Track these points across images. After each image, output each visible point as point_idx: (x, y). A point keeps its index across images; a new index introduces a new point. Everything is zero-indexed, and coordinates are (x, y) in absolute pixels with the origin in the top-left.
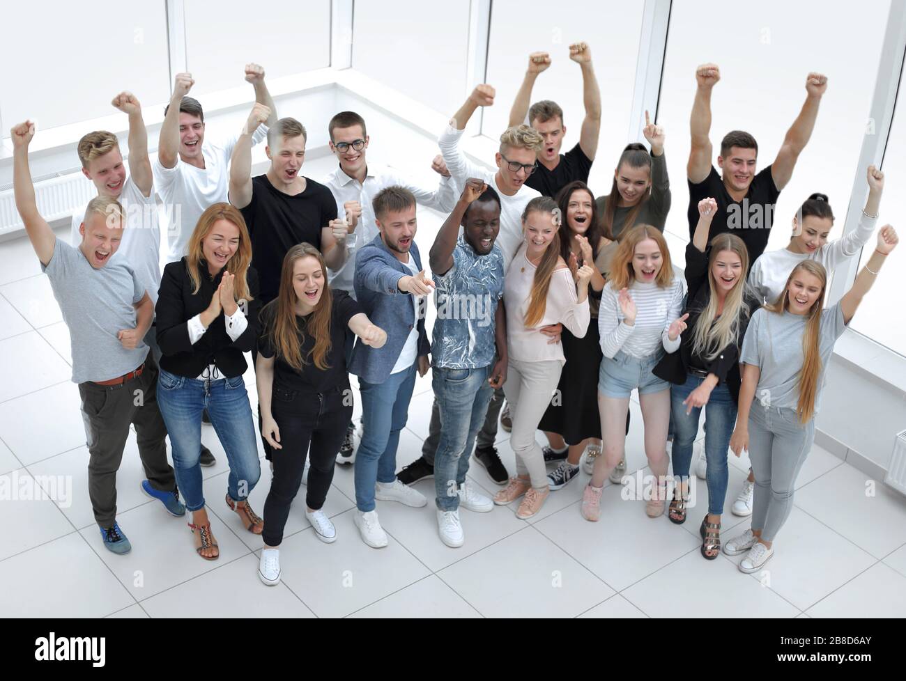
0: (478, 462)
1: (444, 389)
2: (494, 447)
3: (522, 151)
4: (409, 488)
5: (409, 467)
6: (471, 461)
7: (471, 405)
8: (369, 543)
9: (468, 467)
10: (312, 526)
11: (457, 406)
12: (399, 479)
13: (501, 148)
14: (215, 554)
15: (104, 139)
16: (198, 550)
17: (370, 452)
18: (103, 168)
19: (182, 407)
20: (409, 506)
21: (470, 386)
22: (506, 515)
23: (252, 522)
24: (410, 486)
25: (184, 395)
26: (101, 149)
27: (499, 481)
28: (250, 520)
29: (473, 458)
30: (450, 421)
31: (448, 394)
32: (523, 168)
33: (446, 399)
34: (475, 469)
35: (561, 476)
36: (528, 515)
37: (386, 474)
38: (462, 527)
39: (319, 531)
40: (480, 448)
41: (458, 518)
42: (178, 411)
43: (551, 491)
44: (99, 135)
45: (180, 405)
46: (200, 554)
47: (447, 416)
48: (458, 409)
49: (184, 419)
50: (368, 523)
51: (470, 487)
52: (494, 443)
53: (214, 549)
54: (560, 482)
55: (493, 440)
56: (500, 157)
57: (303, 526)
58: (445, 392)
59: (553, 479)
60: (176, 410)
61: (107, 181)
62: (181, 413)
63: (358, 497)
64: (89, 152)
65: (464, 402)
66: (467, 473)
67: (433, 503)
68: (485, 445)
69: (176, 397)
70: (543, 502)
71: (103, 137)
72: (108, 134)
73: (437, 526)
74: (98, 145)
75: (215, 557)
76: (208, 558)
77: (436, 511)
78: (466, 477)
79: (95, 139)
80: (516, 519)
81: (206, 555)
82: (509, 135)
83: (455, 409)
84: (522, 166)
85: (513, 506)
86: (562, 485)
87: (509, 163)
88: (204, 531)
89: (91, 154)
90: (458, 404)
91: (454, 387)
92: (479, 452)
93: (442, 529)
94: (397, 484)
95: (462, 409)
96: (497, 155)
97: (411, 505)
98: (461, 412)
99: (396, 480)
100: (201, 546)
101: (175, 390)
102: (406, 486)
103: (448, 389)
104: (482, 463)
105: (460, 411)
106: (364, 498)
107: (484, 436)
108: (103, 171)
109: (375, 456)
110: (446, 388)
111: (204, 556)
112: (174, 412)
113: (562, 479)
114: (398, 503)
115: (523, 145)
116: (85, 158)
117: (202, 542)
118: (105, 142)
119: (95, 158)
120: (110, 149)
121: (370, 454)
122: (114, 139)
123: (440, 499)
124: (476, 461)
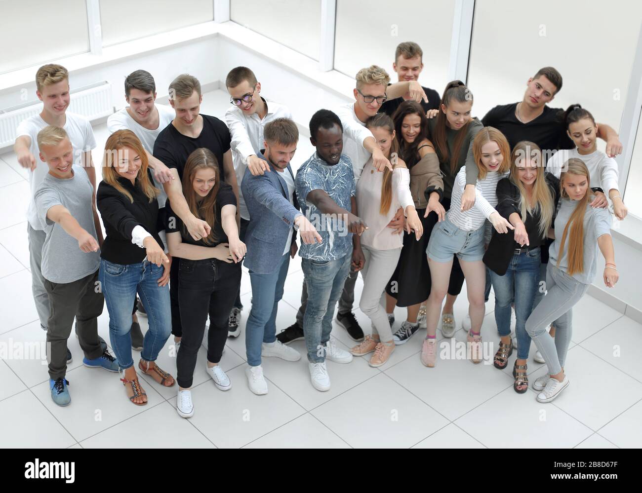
0: (339, 325)
1: (310, 270)
2: (352, 312)
3: (373, 86)
4: (286, 347)
5: (286, 330)
6: (334, 322)
7: (332, 282)
8: (253, 391)
9: (332, 328)
10: (212, 379)
11: (320, 283)
12: (278, 340)
13: (357, 85)
14: (145, 400)
15: (58, 71)
16: (131, 399)
17: (257, 320)
18: (52, 93)
19: (126, 287)
20: (287, 361)
21: (331, 268)
22: (362, 364)
23: (162, 377)
24: (287, 345)
25: (128, 277)
26: (54, 78)
27: (357, 339)
28: (161, 376)
29: (336, 321)
30: (315, 293)
31: (313, 274)
32: (375, 100)
33: (312, 278)
34: (337, 330)
35: (405, 333)
36: (378, 364)
37: (269, 337)
38: (329, 375)
39: (217, 382)
40: (341, 313)
41: (326, 369)
42: (124, 290)
43: (396, 345)
44: (54, 67)
45: (125, 285)
46: (133, 402)
47: (313, 290)
48: (321, 285)
49: (128, 296)
50: (254, 375)
51: (334, 343)
52: (352, 309)
53: (144, 396)
54: (405, 338)
55: (351, 307)
56: (357, 92)
57: (205, 378)
58: (312, 272)
59: (398, 336)
60: (122, 290)
61: (54, 104)
62: (126, 292)
63: (248, 355)
64: (44, 79)
65: (326, 280)
66: (331, 333)
67: (305, 358)
68: (345, 311)
69: (124, 279)
70: (390, 354)
71: (57, 69)
72: (61, 68)
73: (309, 375)
74: (53, 75)
75: (145, 403)
76: (139, 404)
77: (308, 364)
78: (330, 336)
79: (51, 70)
80: (369, 367)
81: (138, 402)
82: (362, 75)
83: (319, 285)
84: (375, 98)
85: (367, 357)
86: (407, 340)
87: (364, 97)
88: (135, 383)
89: (45, 81)
90: (321, 282)
91: (318, 269)
92: (340, 317)
93: (313, 377)
94: (277, 344)
95: (324, 285)
96: (354, 90)
97: (288, 360)
98: (323, 288)
99: (277, 340)
100: (133, 395)
101: (122, 275)
102: (284, 345)
103: (314, 271)
104: (342, 325)
105: (322, 286)
106: (253, 355)
107: (344, 303)
108: (53, 96)
109: (261, 324)
110: (312, 269)
111: (136, 403)
112: (120, 291)
113: (405, 335)
114: (278, 359)
115: (373, 82)
116: (41, 83)
117: (134, 392)
118: (58, 74)
119: (48, 84)
120: (61, 80)
121: (257, 322)
122: (66, 73)
123: (310, 353)
124: (337, 323)
